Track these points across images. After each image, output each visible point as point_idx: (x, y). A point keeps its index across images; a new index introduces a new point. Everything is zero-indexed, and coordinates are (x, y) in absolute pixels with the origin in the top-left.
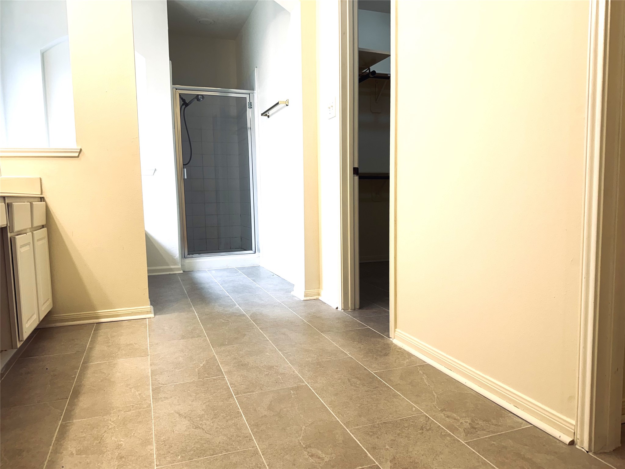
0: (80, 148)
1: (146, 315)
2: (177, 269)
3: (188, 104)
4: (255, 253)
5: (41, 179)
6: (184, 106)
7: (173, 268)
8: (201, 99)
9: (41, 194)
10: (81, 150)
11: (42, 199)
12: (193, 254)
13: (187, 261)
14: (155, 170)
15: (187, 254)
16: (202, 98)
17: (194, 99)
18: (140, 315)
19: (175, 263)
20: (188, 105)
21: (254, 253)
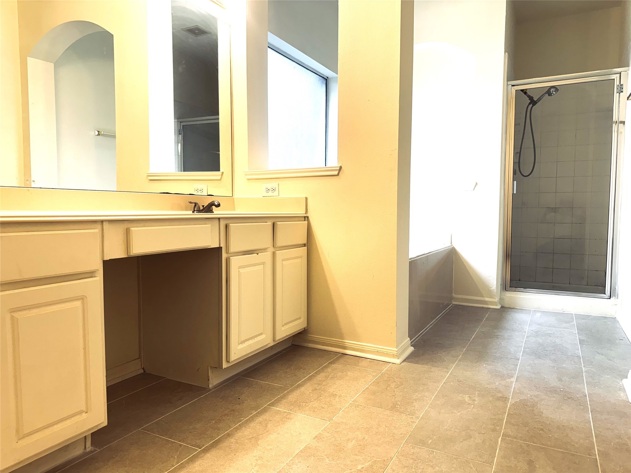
0: (339, 166)
1: (391, 359)
2: (493, 302)
3: (536, 101)
4: (610, 298)
5: (306, 199)
6: (531, 105)
7: (487, 301)
8: (554, 93)
9: (306, 214)
10: (341, 167)
11: (306, 218)
12: (517, 288)
13: (510, 295)
14: (477, 184)
15: (509, 286)
16: (555, 91)
17: (544, 94)
18: (385, 357)
19: (491, 296)
20: (536, 103)
21: (608, 299)
